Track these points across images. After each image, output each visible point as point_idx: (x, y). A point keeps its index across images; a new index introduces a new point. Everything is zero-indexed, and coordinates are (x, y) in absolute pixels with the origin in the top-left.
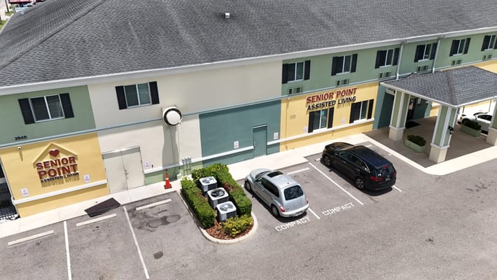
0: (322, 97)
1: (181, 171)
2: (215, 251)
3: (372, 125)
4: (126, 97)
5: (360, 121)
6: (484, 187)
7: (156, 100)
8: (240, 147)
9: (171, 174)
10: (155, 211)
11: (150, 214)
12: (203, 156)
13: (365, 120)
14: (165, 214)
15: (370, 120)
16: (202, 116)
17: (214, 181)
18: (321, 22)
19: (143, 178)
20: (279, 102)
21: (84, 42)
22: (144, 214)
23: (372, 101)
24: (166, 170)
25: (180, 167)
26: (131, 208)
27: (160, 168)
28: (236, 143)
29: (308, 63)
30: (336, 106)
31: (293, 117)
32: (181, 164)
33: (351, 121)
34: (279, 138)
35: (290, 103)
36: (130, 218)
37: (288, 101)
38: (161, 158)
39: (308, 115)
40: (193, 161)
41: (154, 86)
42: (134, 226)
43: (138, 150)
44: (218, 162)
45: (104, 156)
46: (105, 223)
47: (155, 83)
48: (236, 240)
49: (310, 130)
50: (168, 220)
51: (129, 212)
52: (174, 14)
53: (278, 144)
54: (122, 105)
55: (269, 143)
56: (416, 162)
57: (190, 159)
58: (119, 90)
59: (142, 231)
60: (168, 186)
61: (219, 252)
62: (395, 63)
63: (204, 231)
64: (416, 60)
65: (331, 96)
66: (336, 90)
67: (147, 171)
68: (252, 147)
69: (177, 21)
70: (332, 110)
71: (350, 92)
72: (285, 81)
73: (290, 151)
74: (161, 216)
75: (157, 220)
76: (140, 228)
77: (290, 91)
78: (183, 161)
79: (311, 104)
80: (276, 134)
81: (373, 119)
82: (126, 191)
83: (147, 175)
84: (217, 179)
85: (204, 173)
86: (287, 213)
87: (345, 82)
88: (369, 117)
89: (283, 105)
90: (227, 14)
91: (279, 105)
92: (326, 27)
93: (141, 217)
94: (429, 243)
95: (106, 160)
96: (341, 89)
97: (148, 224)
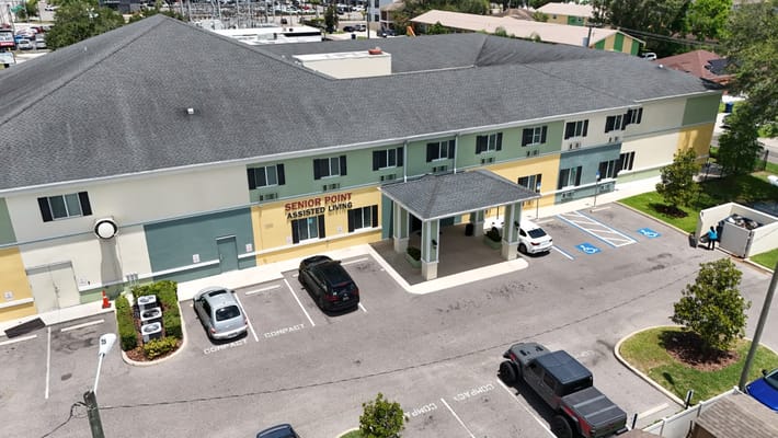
0: (307, 203)
1: (126, 288)
2: (128, 373)
3: (380, 234)
4: (50, 209)
5: (364, 230)
6: (457, 308)
7: (87, 211)
8: (202, 261)
9: (113, 292)
10: (82, 332)
11: (74, 335)
12: (153, 271)
13: (370, 229)
14: (91, 336)
15: (376, 229)
16: (148, 228)
17: (154, 300)
18: (307, 118)
19: (78, 295)
20: (247, 210)
21: (9, 148)
22: (69, 336)
23: (375, 207)
24: (107, 287)
25: (124, 284)
26: (56, 328)
27: (100, 285)
28: (196, 257)
29: (281, 167)
30: (326, 213)
31: (270, 226)
32: (125, 280)
33: (351, 230)
34: (254, 250)
35: (264, 213)
36: (52, 339)
37: (260, 209)
38: (99, 273)
39: (290, 224)
40: (140, 277)
41: (84, 196)
42: (52, 348)
43: (69, 264)
44: (167, 279)
45: (28, 272)
46: (23, 345)
47: (86, 193)
48: (154, 362)
49: (296, 240)
50: (92, 342)
51: (52, 333)
52: (125, 111)
53: (254, 257)
54: (47, 217)
55: (240, 257)
56: (405, 279)
57: (136, 275)
58: (43, 202)
59: (59, 353)
60: (106, 305)
61: (132, 374)
62: (400, 164)
63: (124, 353)
64: (429, 160)
65: (318, 202)
66: (322, 195)
67: (82, 289)
68: (218, 261)
69: (127, 119)
70: (322, 219)
71: (343, 197)
72: (252, 186)
73: (270, 266)
74: (87, 337)
75: (80, 342)
76: (58, 350)
77: (261, 198)
78: (128, 277)
79: (291, 212)
80: (249, 246)
81: (380, 227)
82: (57, 311)
83: (82, 293)
84: (158, 299)
85: (146, 291)
86: (218, 335)
87: (334, 187)
88: (375, 225)
89: (254, 215)
90: (191, 110)
91: (247, 215)
92: (311, 123)
93: (64, 338)
94: (354, 366)
95: (30, 277)
96: (331, 194)
97: (68, 347)
